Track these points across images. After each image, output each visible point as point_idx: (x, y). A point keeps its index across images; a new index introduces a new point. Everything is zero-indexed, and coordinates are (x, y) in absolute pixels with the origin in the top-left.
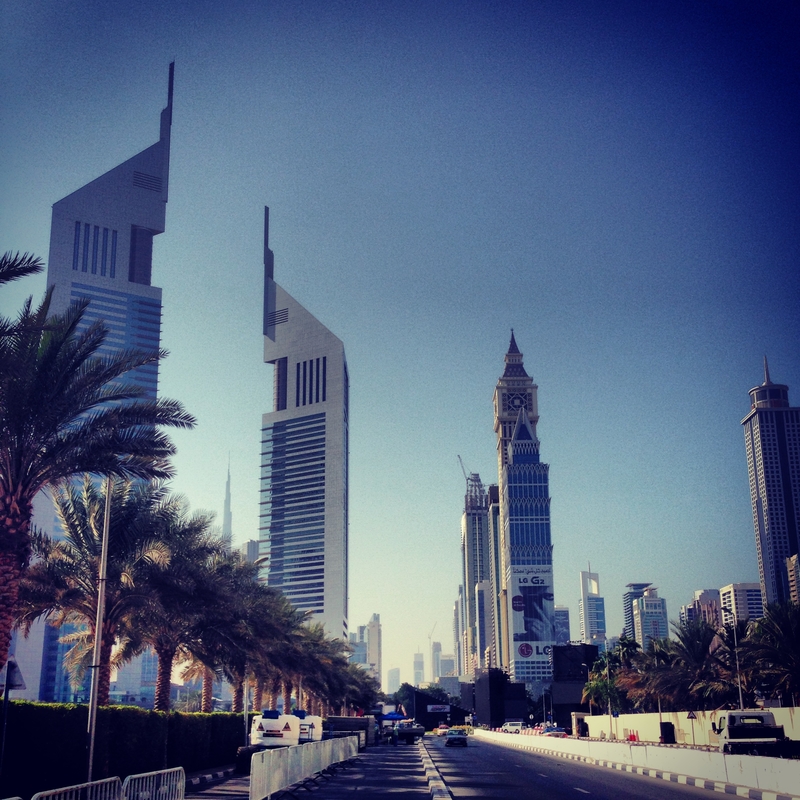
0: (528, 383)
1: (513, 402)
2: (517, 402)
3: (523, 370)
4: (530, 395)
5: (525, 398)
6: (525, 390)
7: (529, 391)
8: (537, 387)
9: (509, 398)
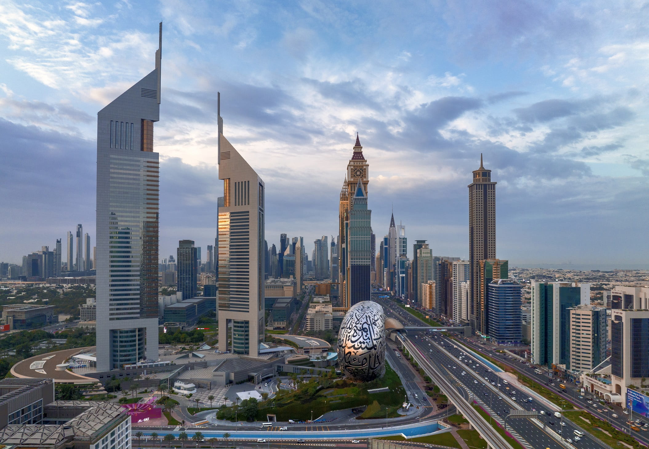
0: (364, 163)
1: (356, 173)
2: (358, 173)
3: (362, 156)
4: (365, 169)
5: (362, 171)
6: (363, 166)
7: (364, 167)
8: (368, 165)
9: (354, 171)
